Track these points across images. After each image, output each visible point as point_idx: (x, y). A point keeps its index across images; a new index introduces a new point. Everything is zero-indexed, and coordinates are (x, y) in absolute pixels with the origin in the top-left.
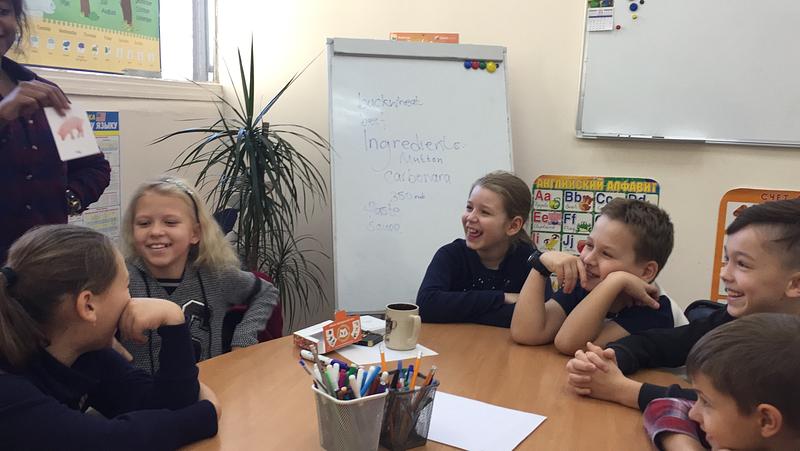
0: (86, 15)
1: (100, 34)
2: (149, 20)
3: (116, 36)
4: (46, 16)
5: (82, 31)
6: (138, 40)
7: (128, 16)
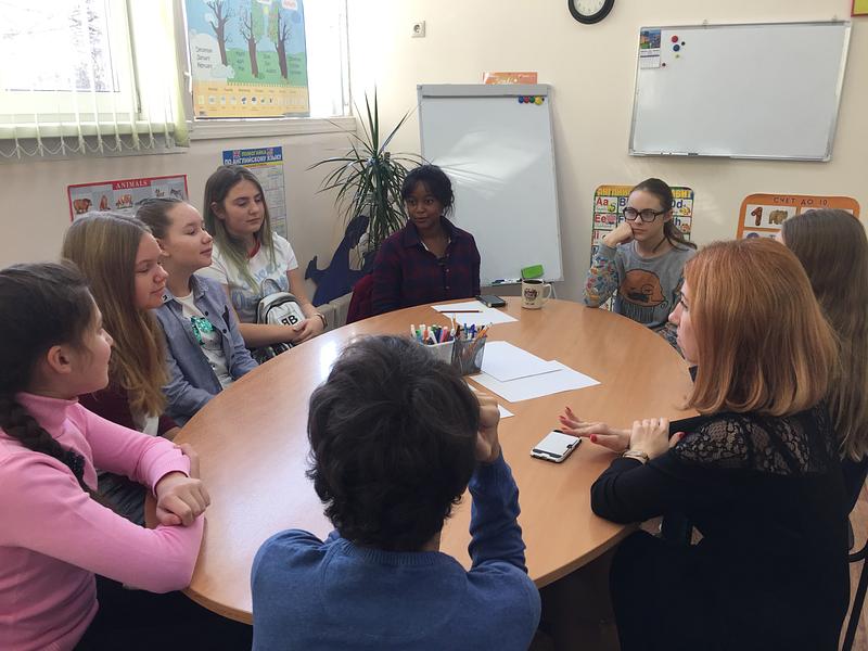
0: (256, 76)
1: (266, 88)
2: (299, 73)
3: (277, 89)
4: (229, 80)
5: (253, 89)
6: (293, 89)
7: (284, 72)
